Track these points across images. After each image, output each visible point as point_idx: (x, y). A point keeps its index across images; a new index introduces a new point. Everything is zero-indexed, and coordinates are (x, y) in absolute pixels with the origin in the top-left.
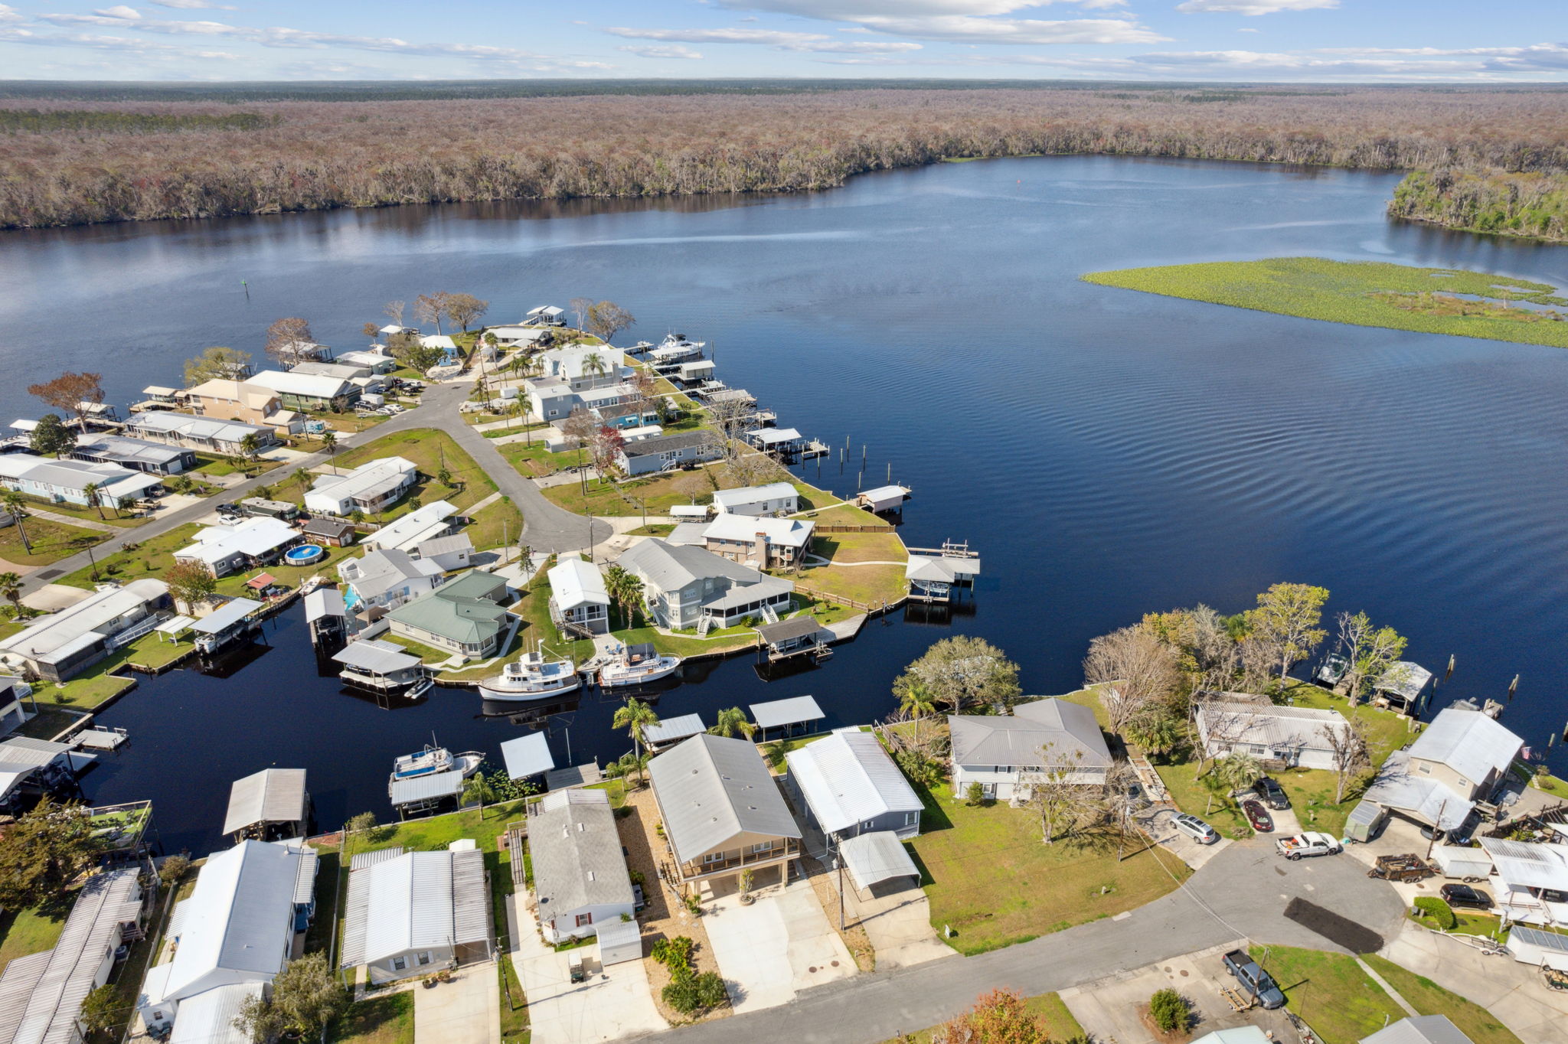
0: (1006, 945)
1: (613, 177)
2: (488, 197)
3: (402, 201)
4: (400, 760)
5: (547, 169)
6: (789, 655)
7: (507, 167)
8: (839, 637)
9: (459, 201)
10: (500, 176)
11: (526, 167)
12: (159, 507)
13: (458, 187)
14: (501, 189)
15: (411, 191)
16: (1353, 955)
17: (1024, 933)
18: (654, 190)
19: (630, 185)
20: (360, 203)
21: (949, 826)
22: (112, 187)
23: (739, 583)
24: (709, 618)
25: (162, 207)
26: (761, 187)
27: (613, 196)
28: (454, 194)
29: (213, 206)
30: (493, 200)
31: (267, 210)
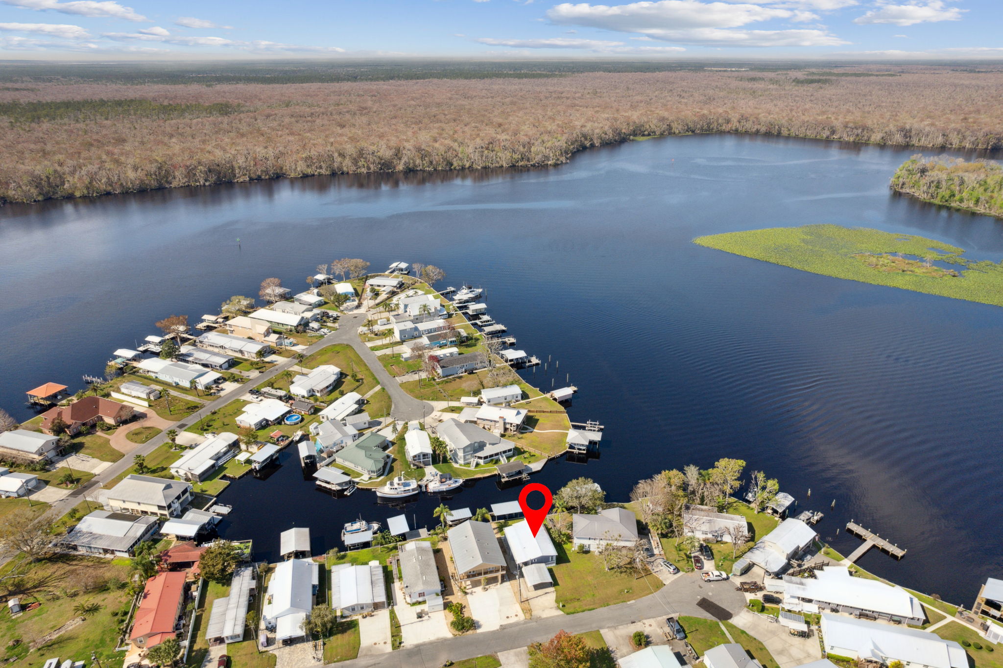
0: (583, 611)
1: (436, 158)
2: (364, 170)
3: (316, 173)
4: (346, 525)
5: (398, 154)
6: (511, 479)
7: (376, 154)
8: (534, 470)
9: (348, 173)
10: (371, 158)
11: (386, 153)
12: (222, 389)
13: (347, 165)
14: (372, 166)
15: (321, 167)
16: (718, 621)
17: (591, 607)
18: (459, 166)
19: (445, 163)
20: (293, 175)
21: (569, 561)
22: (160, 168)
23: (490, 444)
24: (476, 460)
25: (186, 180)
26: (521, 164)
27: (435, 170)
28: (345, 169)
29: (213, 178)
30: (367, 173)
31: (241, 180)
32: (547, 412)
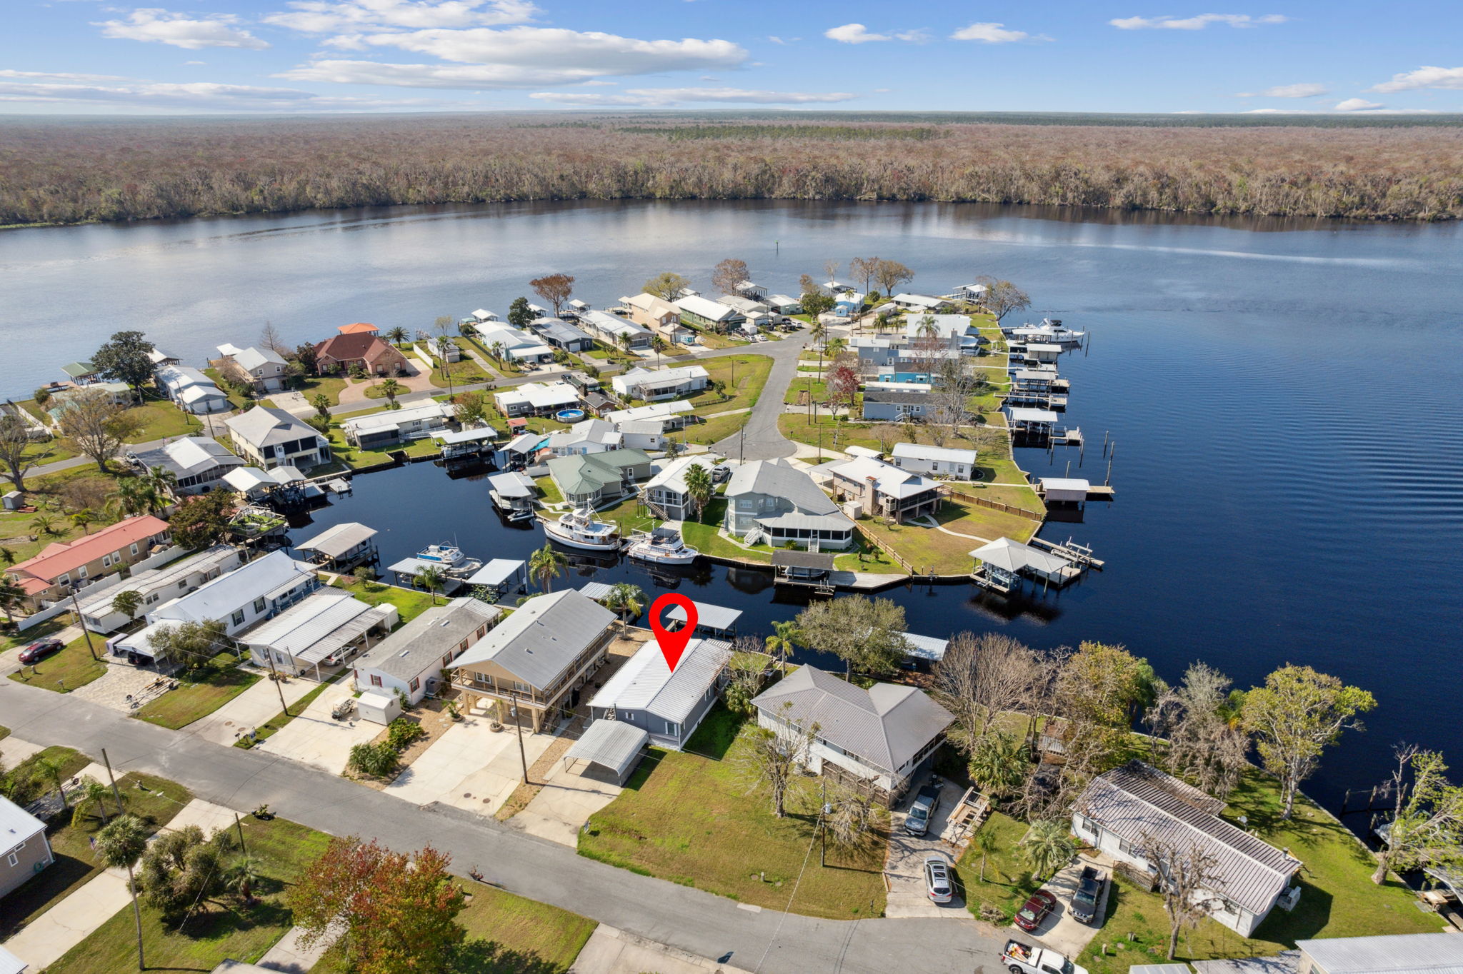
0: (621, 866)
1: (1185, 191)
2: (1056, 201)
3: (979, 199)
4: (432, 547)
5: (1120, 181)
6: (795, 583)
7: (1081, 175)
9: (1029, 203)
10: (1073, 182)
11: (1101, 177)
13: (1032, 191)
14: (1070, 195)
15: (988, 191)
17: (647, 867)
18: (1225, 207)
19: (1200, 201)
20: (942, 197)
21: (718, 758)
22: (764, 172)
23: (801, 510)
24: (762, 533)
25: (793, 189)
26: (1355, 212)
27: (1179, 210)
28: (1026, 197)
29: (829, 190)
30: (1060, 205)
31: (867, 197)
32: (1000, 508)
